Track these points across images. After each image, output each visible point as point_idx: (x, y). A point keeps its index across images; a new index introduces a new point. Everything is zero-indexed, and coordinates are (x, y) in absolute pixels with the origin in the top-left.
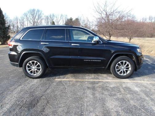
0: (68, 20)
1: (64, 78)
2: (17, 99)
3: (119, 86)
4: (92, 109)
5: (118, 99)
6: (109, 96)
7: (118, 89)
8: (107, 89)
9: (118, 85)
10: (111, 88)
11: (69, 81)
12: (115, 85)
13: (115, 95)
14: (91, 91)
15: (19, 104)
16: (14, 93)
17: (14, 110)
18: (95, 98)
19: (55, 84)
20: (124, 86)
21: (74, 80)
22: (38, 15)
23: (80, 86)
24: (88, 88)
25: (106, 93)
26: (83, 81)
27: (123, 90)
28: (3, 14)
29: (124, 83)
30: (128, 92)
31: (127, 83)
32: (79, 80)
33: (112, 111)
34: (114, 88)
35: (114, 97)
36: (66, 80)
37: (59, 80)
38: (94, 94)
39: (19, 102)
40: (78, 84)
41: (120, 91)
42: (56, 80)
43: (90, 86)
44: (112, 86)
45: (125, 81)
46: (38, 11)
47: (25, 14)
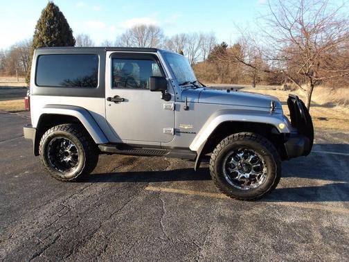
0: (215, 48)
1: (167, 186)
2: (39, 229)
3: (310, 222)
6: (273, 251)
7: (306, 232)
8: (272, 229)
9: (309, 219)
10: (284, 224)
11: (178, 195)
12: (301, 218)
13: (291, 249)
14: (228, 228)
15: (39, 243)
19: (140, 199)
20: (326, 224)
21: (192, 193)
22: (150, 38)
23: (202, 210)
24: (221, 218)
25: (267, 239)
26: (212, 199)
27: (321, 237)
28: (72, 37)
29: (328, 213)
30: (334, 244)
31: (338, 215)
32: (204, 194)
34: (294, 225)
35: (288, 256)
36: (172, 191)
37: (154, 189)
39: (40, 237)
40: (199, 205)
41: (308, 239)
42: (148, 188)
43: (228, 213)
44: (288, 221)
45: (333, 210)
46: (152, 29)
47: (125, 38)
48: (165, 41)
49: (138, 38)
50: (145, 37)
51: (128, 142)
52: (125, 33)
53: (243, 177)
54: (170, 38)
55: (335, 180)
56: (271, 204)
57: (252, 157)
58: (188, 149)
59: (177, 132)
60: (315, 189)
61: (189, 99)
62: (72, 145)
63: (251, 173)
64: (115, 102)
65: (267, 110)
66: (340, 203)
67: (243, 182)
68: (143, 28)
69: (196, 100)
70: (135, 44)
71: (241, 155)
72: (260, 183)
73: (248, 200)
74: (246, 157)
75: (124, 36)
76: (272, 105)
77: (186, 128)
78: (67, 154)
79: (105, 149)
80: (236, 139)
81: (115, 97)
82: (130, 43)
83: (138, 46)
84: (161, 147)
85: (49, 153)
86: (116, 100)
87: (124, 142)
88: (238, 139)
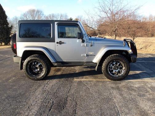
1: (82, 78)
2: (42, 100)
3: (144, 86)
4: (127, 111)
5: (149, 100)
6: (139, 97)
7: (145, 89)
8: (133, 90)
11: (89, 81)
12: (140, 85)
13: (144, 95)
14: (117, 91)
15: (47, 106)
16: (37, 94)
17: (44, 112)
18: (124, 98)
20: (149, 86)
21: (94, 80)
22: (37, 15)
23: (103, 86)
24: (113, 88)
25: (134, 93)
26: (104, 81)
27: (151, 90)
31: (151, 82)
32: (99, 80)
33: (149, 112)
34: (139, 87)
35: (145, 98)
36: (85, 80)
37: (78, 80)
38: (121, 95)
39: (45, 103)
40: (100, 84)
41: (147, 92)
42: (75, 80)
43: (113, 86)
44: (136, 86)
45: (148, 81)
46: (38, 11)
47: (25, 15)
48: (45, 17)
49: (31, 15)
50: (35, 15)
51: (65, 61)
52: (25, 12)
53: (116, 72)
54: (47, 15)
55: (142, 71)
56: (127, 81)
57: (119, 63)
58: (92, 62)
59: (87, 55)
60: (137, 74)
61: (92, 42)
62: (39, 64)
63: (118, 70)
64: (60, 44)
65: (122, 45)
66: (149, 78)
67: (115, 74)
68: (34, 11)
69: (95, 42)
70: (30, 18)
71: (114, 63)
72: (122, 73)
73: (118, 80)
74: (116, 64)
75: (24, 14)
76: (124, 43)
77: (91, 53)
78: (37, 68)
79: (56, 64)
80: (113, 57)
81: (60, 42)
82: (28, 17)
83: (32, 19)
84: (80, 62)
85: (28, 68)
86: (60, 43)
87: (64, 61)
88: (114, 57)
